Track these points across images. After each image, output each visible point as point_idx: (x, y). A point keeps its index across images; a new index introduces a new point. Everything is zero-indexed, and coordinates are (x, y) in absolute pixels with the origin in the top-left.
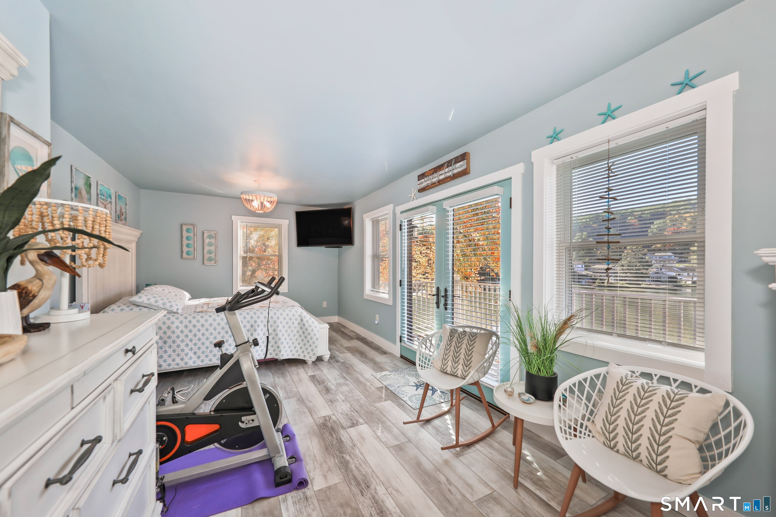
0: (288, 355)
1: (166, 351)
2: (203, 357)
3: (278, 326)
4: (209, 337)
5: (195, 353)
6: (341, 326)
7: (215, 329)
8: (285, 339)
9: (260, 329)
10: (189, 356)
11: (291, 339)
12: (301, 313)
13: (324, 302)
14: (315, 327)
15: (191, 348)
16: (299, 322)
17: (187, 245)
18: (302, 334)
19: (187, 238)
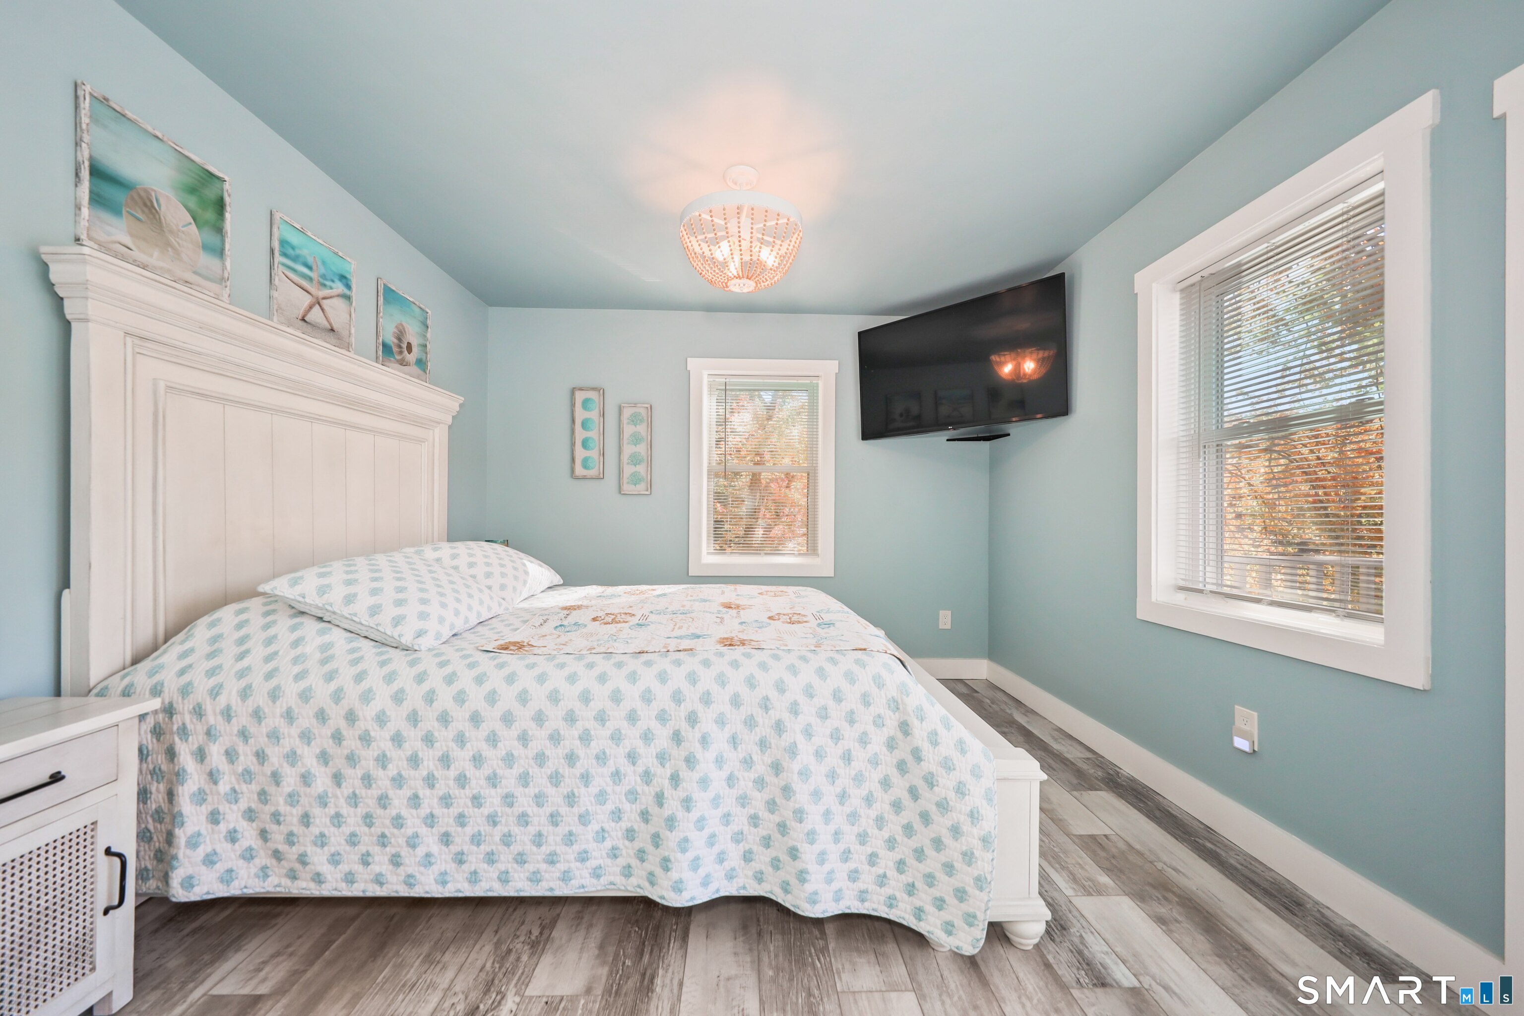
0: (838, 897)
1: (338, 815)
2: (475, 861)
3: (792, 751)
4: (500, 772)
5: (446, 839)
6: (1005, 699)
7: (524, 739)
8: (827, 815)
9: (711, 755)
10: (421, 851)
11: (853, 817)
12: (903, 689)
13: (941, 613)
14: (976, 773)
15: (432, 815)
16: (892, 733)
17: (585, 444)
18: (907, 801)
19: (584, 425)
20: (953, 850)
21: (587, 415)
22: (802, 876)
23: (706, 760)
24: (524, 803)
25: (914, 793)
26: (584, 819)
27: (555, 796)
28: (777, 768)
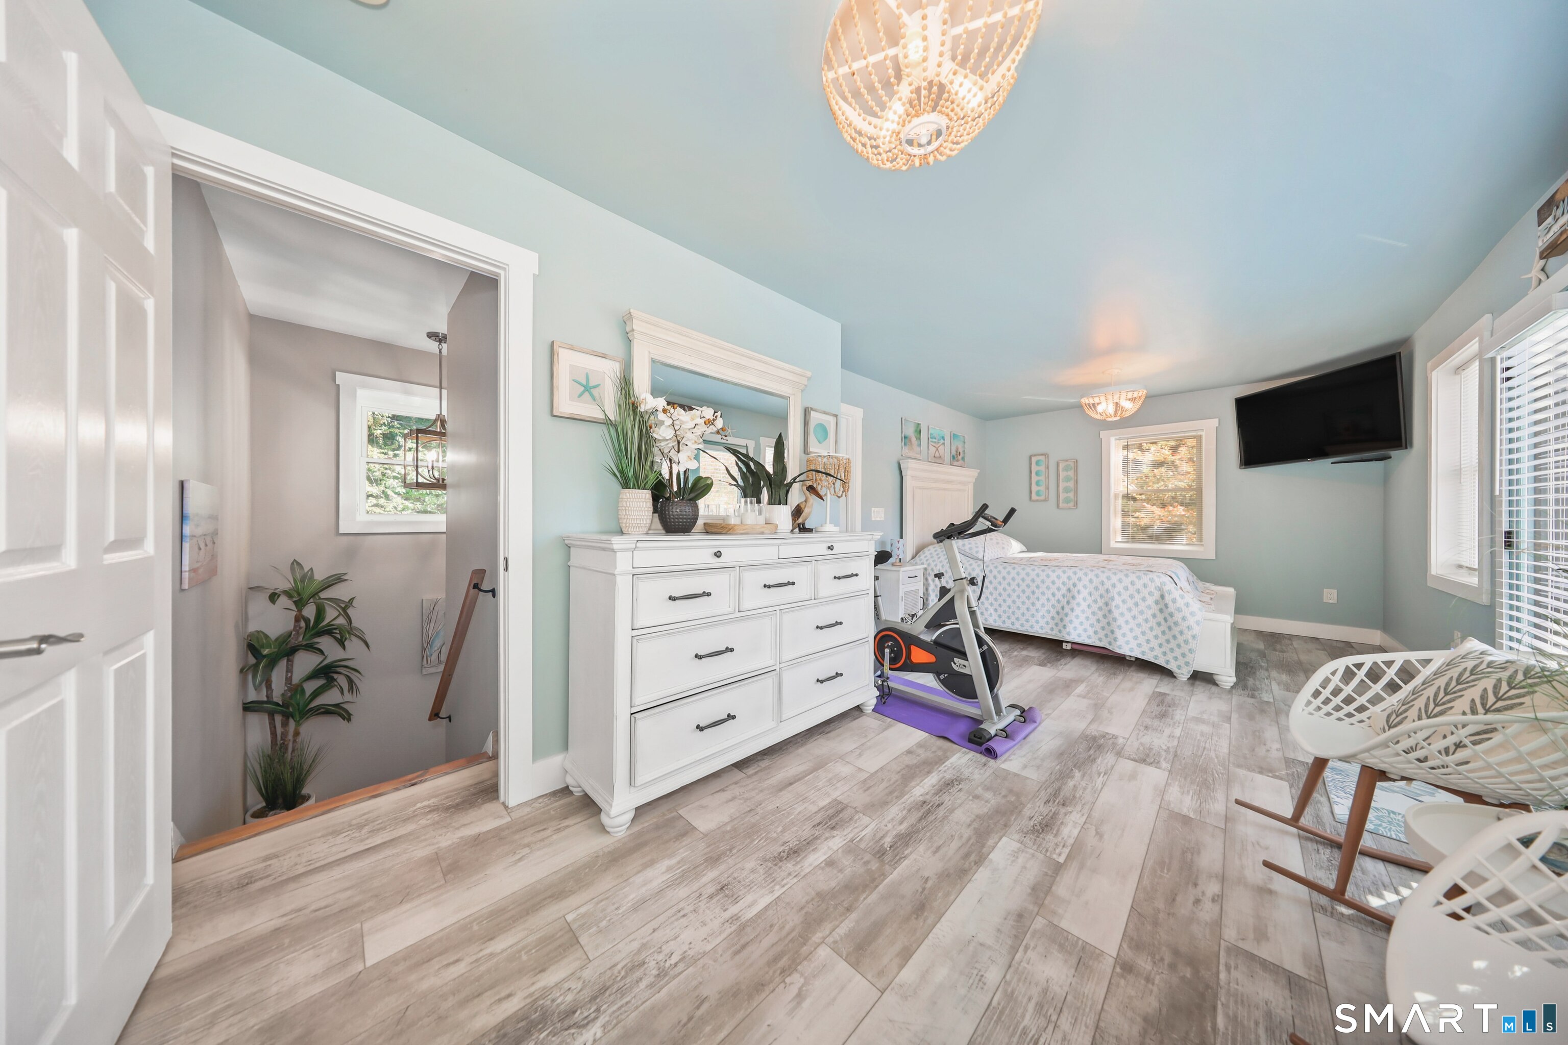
3: (1113, 599)
9: (1081, 597)
11: (1139, 625)
12: (1163, 584)
13: (1326, 590)
14: (1192, 614)
16: (1157, 598)
17: (1038, 483)
18: (1163, 622)
19: (1037, 474)
20: (1180, 639)
21: (1038, 468)
22: (1115, 639)
23: (1079, 598)
24: (1019, 603)
25: (1165, 620)
26: (1037, 611)
27: (1028, 603)
28: (1107, 604)
